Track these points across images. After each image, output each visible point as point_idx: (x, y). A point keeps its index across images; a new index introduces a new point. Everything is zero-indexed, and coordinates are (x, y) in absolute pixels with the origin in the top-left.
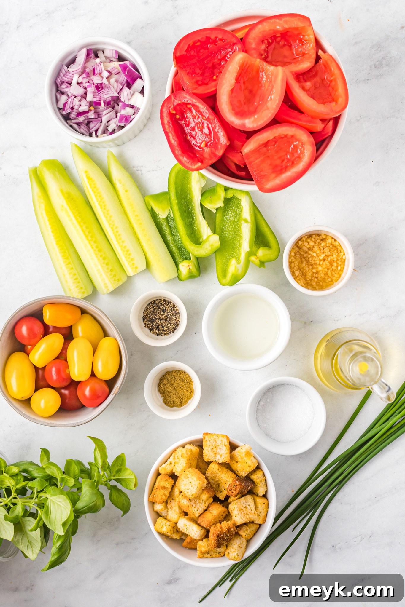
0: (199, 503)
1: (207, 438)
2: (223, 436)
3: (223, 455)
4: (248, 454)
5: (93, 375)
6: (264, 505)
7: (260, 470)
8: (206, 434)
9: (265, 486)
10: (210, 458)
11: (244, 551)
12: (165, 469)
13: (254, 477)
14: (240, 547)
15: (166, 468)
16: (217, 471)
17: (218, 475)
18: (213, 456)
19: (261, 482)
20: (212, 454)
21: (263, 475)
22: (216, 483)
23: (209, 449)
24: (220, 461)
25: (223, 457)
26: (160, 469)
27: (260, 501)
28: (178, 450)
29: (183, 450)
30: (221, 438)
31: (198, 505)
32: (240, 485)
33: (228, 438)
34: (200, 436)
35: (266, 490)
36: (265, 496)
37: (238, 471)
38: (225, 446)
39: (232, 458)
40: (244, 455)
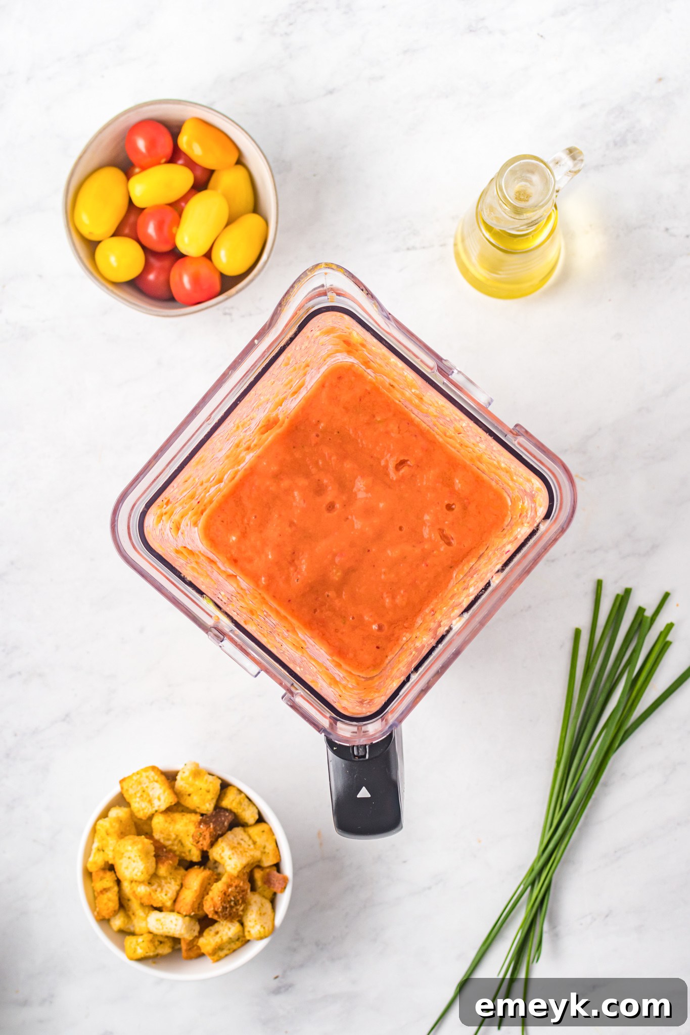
0: (166, 883)
1: (125, 785)
2: (146, 770)
3: (161, 797)
4: (197, 773)
5: (208, 255)
6: (265, 834)
7: (230, 788)
8: (122, 781)
9: (251, 805)
10: (146, 811)
11: (272, 917)
12: (95, 863)
13: (226, 803)
14: (262, 914)
15: (96, 860)
16: (167, 825)
17: (171, 829)
18: (148, 805)
19: (240, 803)
20: (144, 805)
21: (238, 792)
22: (176, 842)
23: (138, 800)
24: (163, 808)
25: (162, 798)
26: (89, 866)
27: (255, 831)
28: (98, 827)
29: (105, 823)
30: (144, 774)
31: (166, 888)
32: (207, 829)
33: (154, 768)
34: (116, 790)
35: (256, 811)
36: (261, 820)
37: (198, 808)
38: (157, 781)
39: (177, 794)
40: (191, 779)
